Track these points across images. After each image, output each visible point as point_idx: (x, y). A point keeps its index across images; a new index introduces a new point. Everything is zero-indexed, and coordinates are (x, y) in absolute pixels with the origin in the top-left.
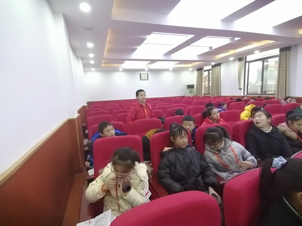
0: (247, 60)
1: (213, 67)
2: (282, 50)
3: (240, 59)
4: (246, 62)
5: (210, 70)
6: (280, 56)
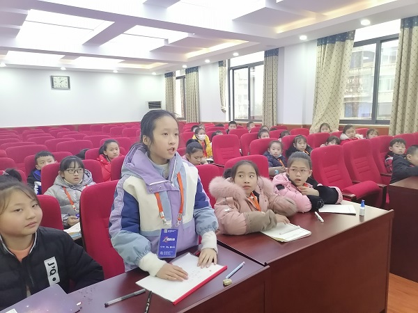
0: (231, 66)
1: (187, 72)
2: (267, 54)
3: (221, 64)
4: (229, 69)
5: (185, 77)
6: (265, 63)
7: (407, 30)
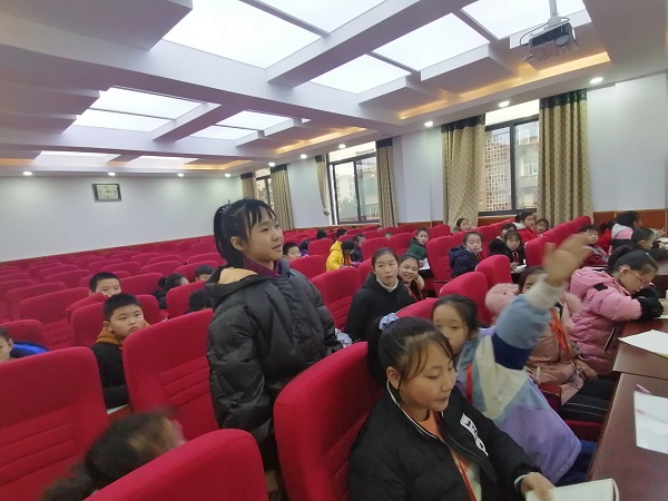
0: (331, 160)
1: (273, 170)
2: (379, 145)
3: (318, 159)
4: (328, 164)
5: (269, 177)
6: (378, 155)
7: (547, 110)
